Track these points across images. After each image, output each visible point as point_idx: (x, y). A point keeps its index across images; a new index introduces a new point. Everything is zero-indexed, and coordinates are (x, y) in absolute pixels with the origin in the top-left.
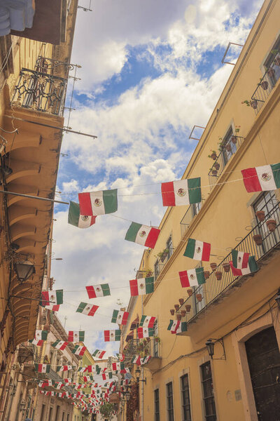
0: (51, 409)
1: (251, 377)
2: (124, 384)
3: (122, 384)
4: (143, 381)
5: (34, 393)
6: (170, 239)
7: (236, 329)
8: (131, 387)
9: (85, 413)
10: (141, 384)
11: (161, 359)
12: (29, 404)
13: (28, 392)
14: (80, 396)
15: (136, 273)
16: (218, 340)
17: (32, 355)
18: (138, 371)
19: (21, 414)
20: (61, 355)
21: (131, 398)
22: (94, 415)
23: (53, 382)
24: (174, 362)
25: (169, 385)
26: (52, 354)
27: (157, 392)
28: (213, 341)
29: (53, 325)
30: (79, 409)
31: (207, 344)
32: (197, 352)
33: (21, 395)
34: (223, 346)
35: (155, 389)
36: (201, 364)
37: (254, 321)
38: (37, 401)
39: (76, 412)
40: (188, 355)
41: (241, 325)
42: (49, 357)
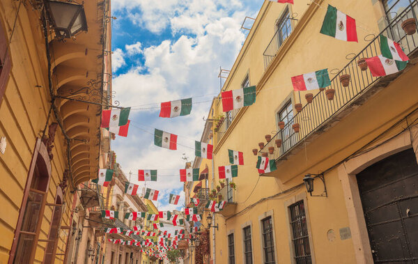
0: (120, 255)
1: (364, 213)
2: (194, 231)
3: (191, 231)
4: (215, 227)
5: (103, 242)
6: (247, 78)
7: (346, 160)
8: (200, 234)
9: (153, 259)
10: (212, 230)
11: (236, 205)
12: (98, 251)
13: (96, 240)
14: (148, 244)
15: (205, 122)
16: (318, 176)
17: (97, 199)
18: (210, 218)
19: (90, 259)
20: (127, 207)
21: (201, 244)
22: (161, 261)
23: (122, 229)
24: (253, 206)
25: (247, 229)
26: (118, 205)
27: (231, 236)
28: (312, 177)
29: (118, 178)
30: (147, 255)
31: (306, 180)
32: (285, 192)
33: (89, 241)
34: (324, 182)
35: (229, 233)
36: (289, 204)
37: (378, 146)
38: (107, 248)
39: (144, 258)
40: (273, 197)
41: (354, 155)
42: (116, 207)
